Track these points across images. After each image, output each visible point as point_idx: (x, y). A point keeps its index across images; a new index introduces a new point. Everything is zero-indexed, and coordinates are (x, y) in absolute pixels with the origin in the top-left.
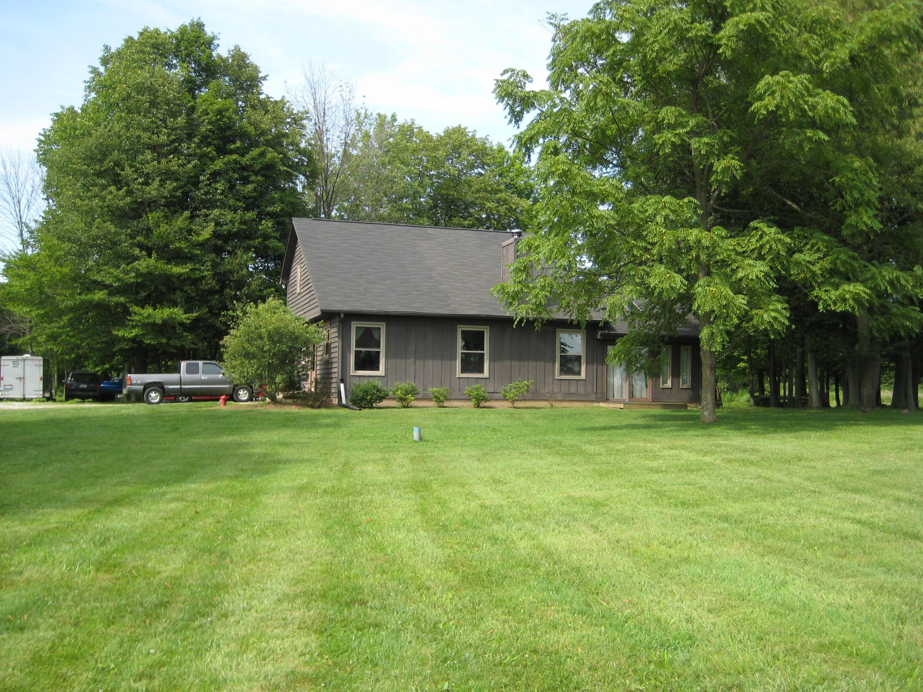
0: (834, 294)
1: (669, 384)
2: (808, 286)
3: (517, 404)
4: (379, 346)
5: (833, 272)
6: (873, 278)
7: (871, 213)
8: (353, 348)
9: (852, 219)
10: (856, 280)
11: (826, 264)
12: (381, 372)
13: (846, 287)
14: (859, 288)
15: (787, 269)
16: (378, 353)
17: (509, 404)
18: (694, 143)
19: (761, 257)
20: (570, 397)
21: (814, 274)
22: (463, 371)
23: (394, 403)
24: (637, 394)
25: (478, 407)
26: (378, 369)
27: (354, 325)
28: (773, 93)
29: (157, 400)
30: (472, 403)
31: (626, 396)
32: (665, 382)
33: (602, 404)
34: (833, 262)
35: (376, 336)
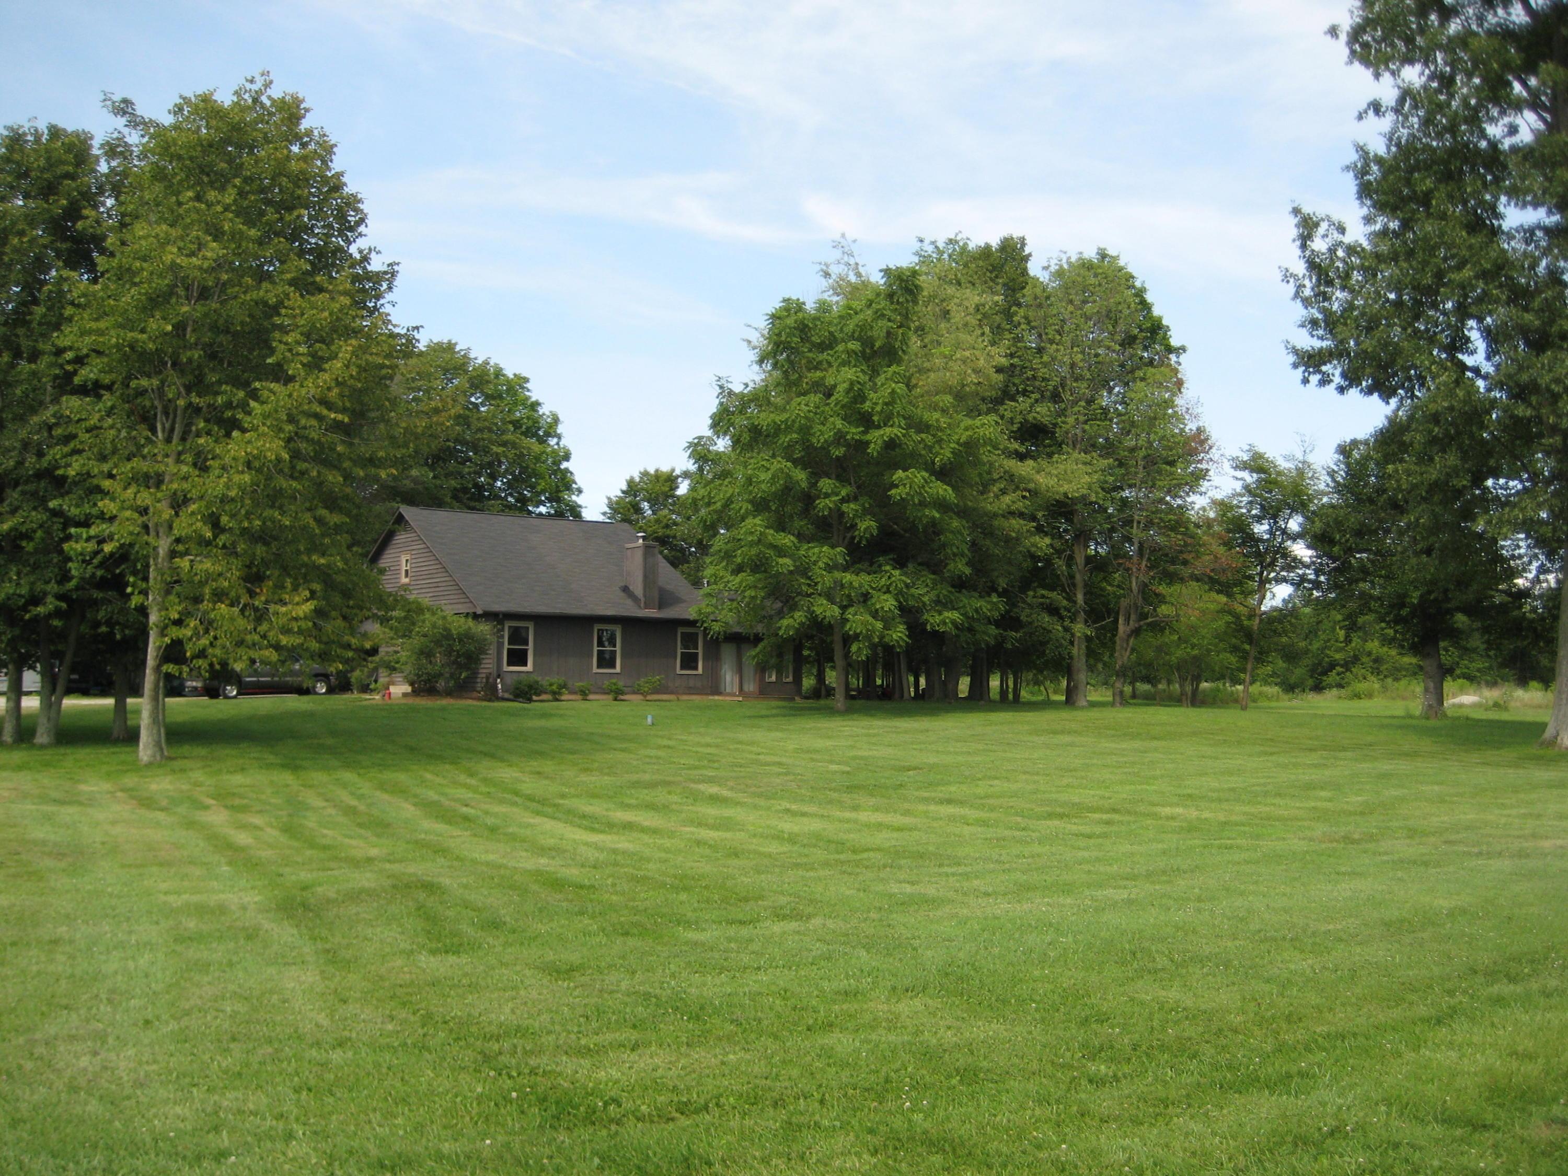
0: (938, 619)
1: (774, 678)
2: (919, 611)
3: (649, 697)
4: (527, 644)
5: (938, 602)
6: (964, 607)
7: (964, 562)
8: (506, 646)
9: (951, 566)
10: (954, 609)
11: (933, 595)
12: (530, 667)
13: (946, 614)
14: (955, 615)
15: (906, 601)
16: (526, 651)
17: (640, 697)
18: (845, 507)
19: (888, 591)
20: (691, 691)
21: (924, 604)
22: (599, 666)
23: (549, 697)
24: (746, 688)
25: (616, 699)
26: (525, 664)
27: (507, 624)
28: (905, 485)
29: (235, 693)
30: (611, 697)
31: (736, 690)
32: (770, 677)
33: (716, 697)
34: (938, 596)
35: (524, 634)
